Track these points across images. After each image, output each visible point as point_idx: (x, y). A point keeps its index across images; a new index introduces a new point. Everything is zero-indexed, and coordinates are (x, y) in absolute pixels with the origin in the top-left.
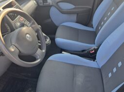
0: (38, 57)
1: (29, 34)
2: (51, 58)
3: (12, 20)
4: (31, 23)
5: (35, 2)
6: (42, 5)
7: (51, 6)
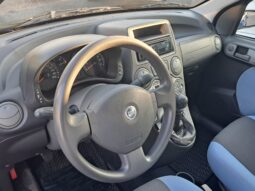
0: (127, 167)
1: (136, 107)
2: (167, 179)
3: (138, 60)
4: (161, 86)
5: (218, 41)
6: (230, 53)
7: (250, 66)
